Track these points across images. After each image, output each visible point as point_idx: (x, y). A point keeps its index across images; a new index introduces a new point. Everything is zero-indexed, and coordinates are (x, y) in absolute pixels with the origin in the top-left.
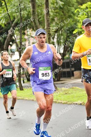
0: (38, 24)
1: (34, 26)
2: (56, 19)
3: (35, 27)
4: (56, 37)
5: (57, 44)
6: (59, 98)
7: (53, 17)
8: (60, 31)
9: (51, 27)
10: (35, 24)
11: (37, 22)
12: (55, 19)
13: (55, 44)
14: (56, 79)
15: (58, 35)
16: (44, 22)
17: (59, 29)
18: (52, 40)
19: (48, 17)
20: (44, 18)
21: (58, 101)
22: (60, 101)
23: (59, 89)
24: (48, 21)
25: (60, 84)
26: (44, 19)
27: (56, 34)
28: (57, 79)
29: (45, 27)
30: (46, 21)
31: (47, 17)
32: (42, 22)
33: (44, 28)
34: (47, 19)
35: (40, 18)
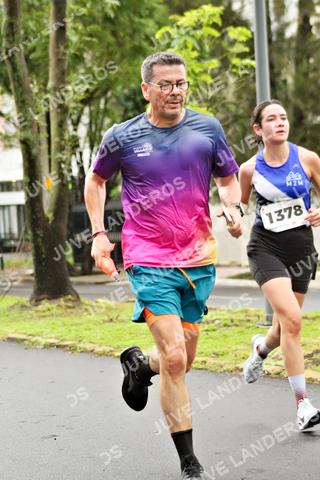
0: (23, 70)
1: (10, 76)
2: (87, 56)
3: (14, 80)
4: (85, 119)
5: (87, 145)
6: (86, 333)
7: (79, 49)
8: (99, 98)
9: (69, 83)
10: (15, 69)
11: (21, 62)
12: (85, 55)
13: (81, 145)
14: (79, 268)
15: (94, 114)
16: (47, 65)
17: (98, 94)
18: (71, 128)
19: (62, 48)
20: (46, 49)
21: (82, 345)
22: (89, 346)
23: (87, 302)
24: (59, 61)
25: (90, 284)
26: (47, 55)
27: (87, 110)
28: (83, 268)
29: (50, 84)
30: (52, 63)
31: (58, 47)
32: (39, 65)
33: (45, 85)
34: (57, 54)
35: (34, 50)
